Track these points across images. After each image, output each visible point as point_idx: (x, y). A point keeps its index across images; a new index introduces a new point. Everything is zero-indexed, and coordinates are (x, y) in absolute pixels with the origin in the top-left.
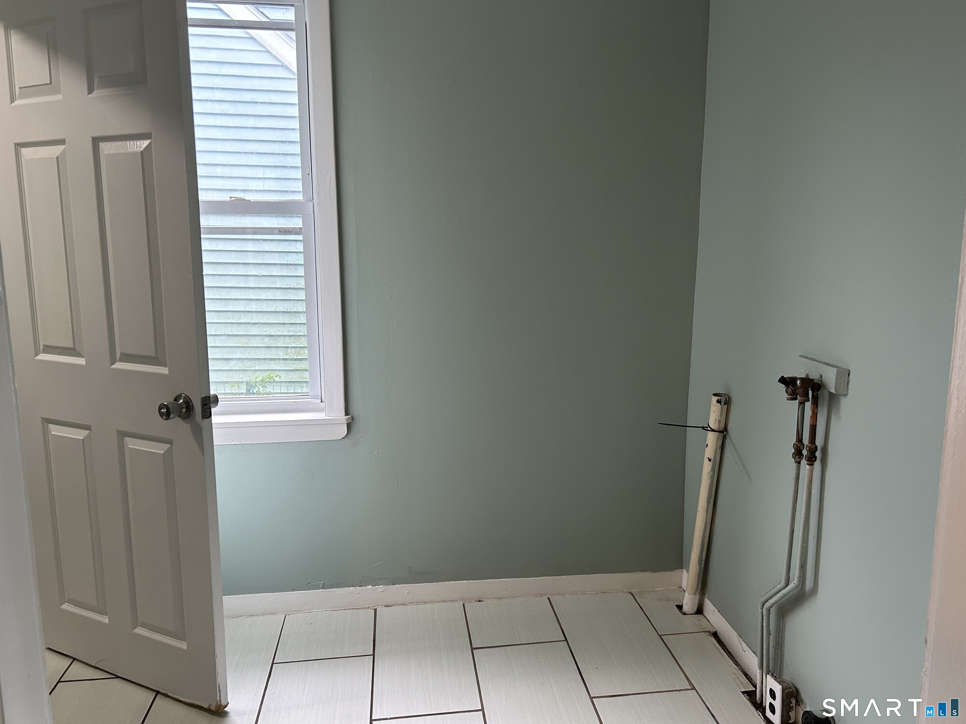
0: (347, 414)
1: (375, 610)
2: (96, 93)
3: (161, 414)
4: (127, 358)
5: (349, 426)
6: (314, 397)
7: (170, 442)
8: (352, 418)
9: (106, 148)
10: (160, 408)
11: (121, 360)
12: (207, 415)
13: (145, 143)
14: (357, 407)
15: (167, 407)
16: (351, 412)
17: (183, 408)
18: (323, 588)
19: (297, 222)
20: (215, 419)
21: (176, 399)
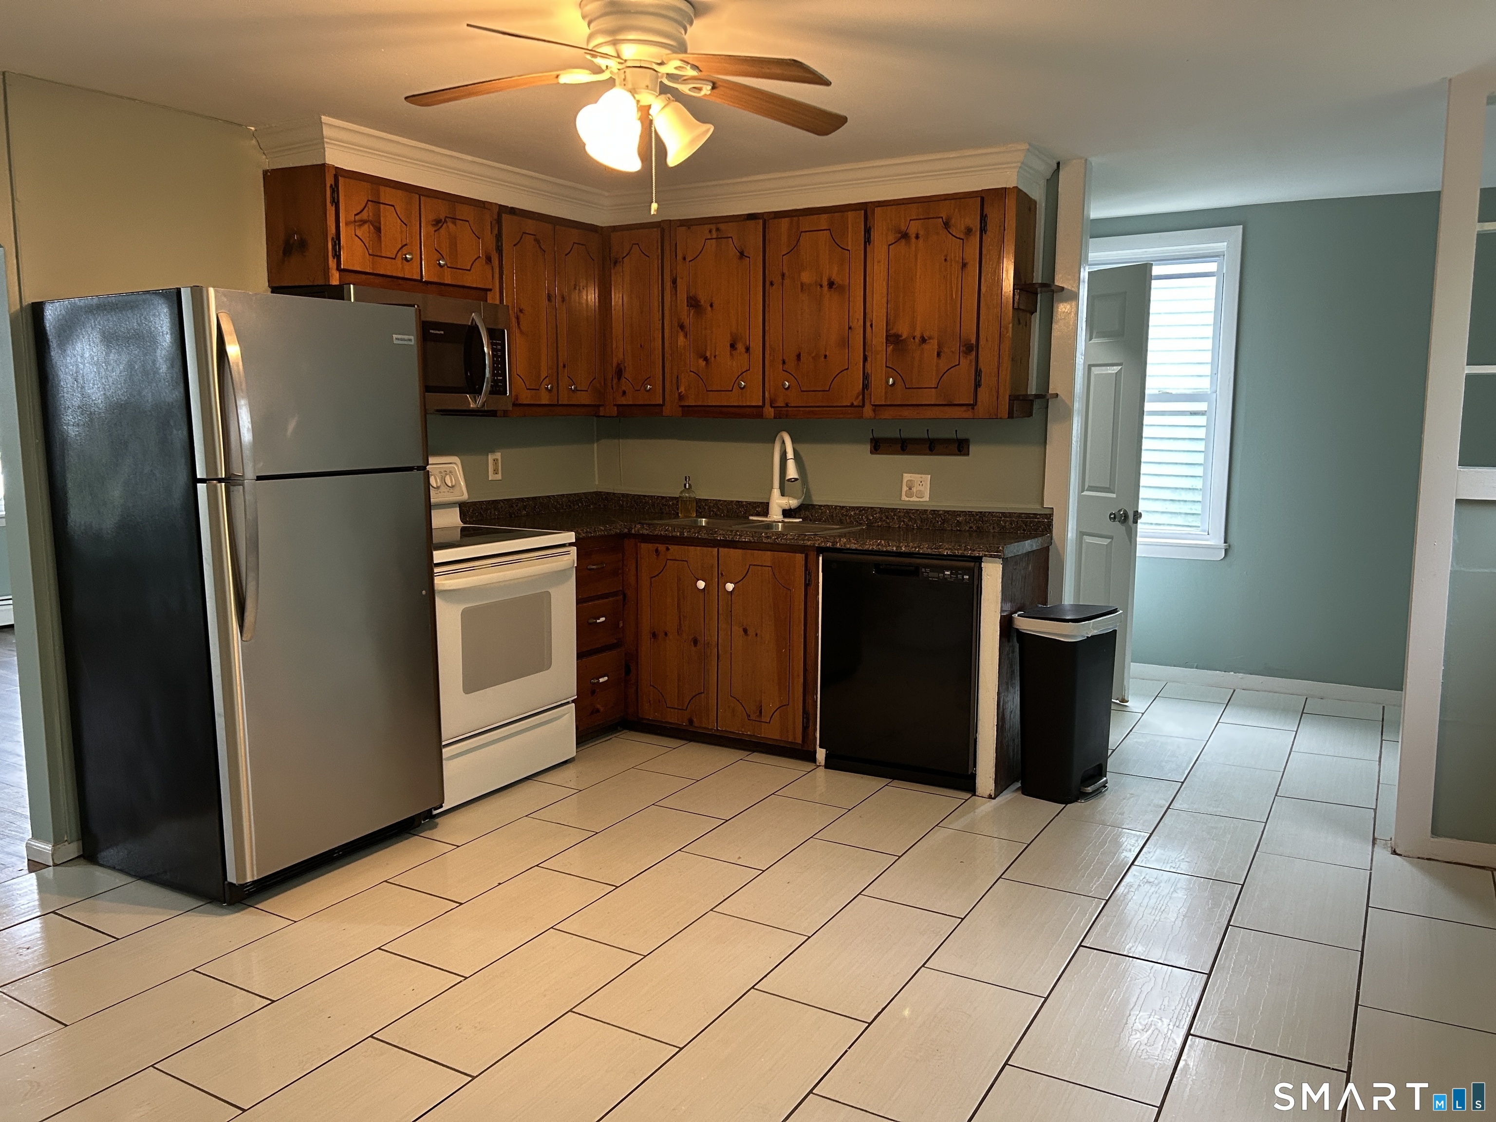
0: (1225, 542)
1: (1234, 691)
2: (1094, 341)
3: (1110, 518)
4: (1091, 489)
5: (1226, 551)
6: (1204, 531)
7: (1112, 538)
8: (1229, 546)
9: (1095, 371)
10: (1111, 515)
11: (1087, 490)
12: (1136, 522)
13: (1120, 367)
14: (1232, 539)
15: (1114, 514)
16: (1229, 541)
17: (1122, 517)
18: (1196, 668)
19: (1202, 406)
20: (1139, 526)
21: (1120, 511)
